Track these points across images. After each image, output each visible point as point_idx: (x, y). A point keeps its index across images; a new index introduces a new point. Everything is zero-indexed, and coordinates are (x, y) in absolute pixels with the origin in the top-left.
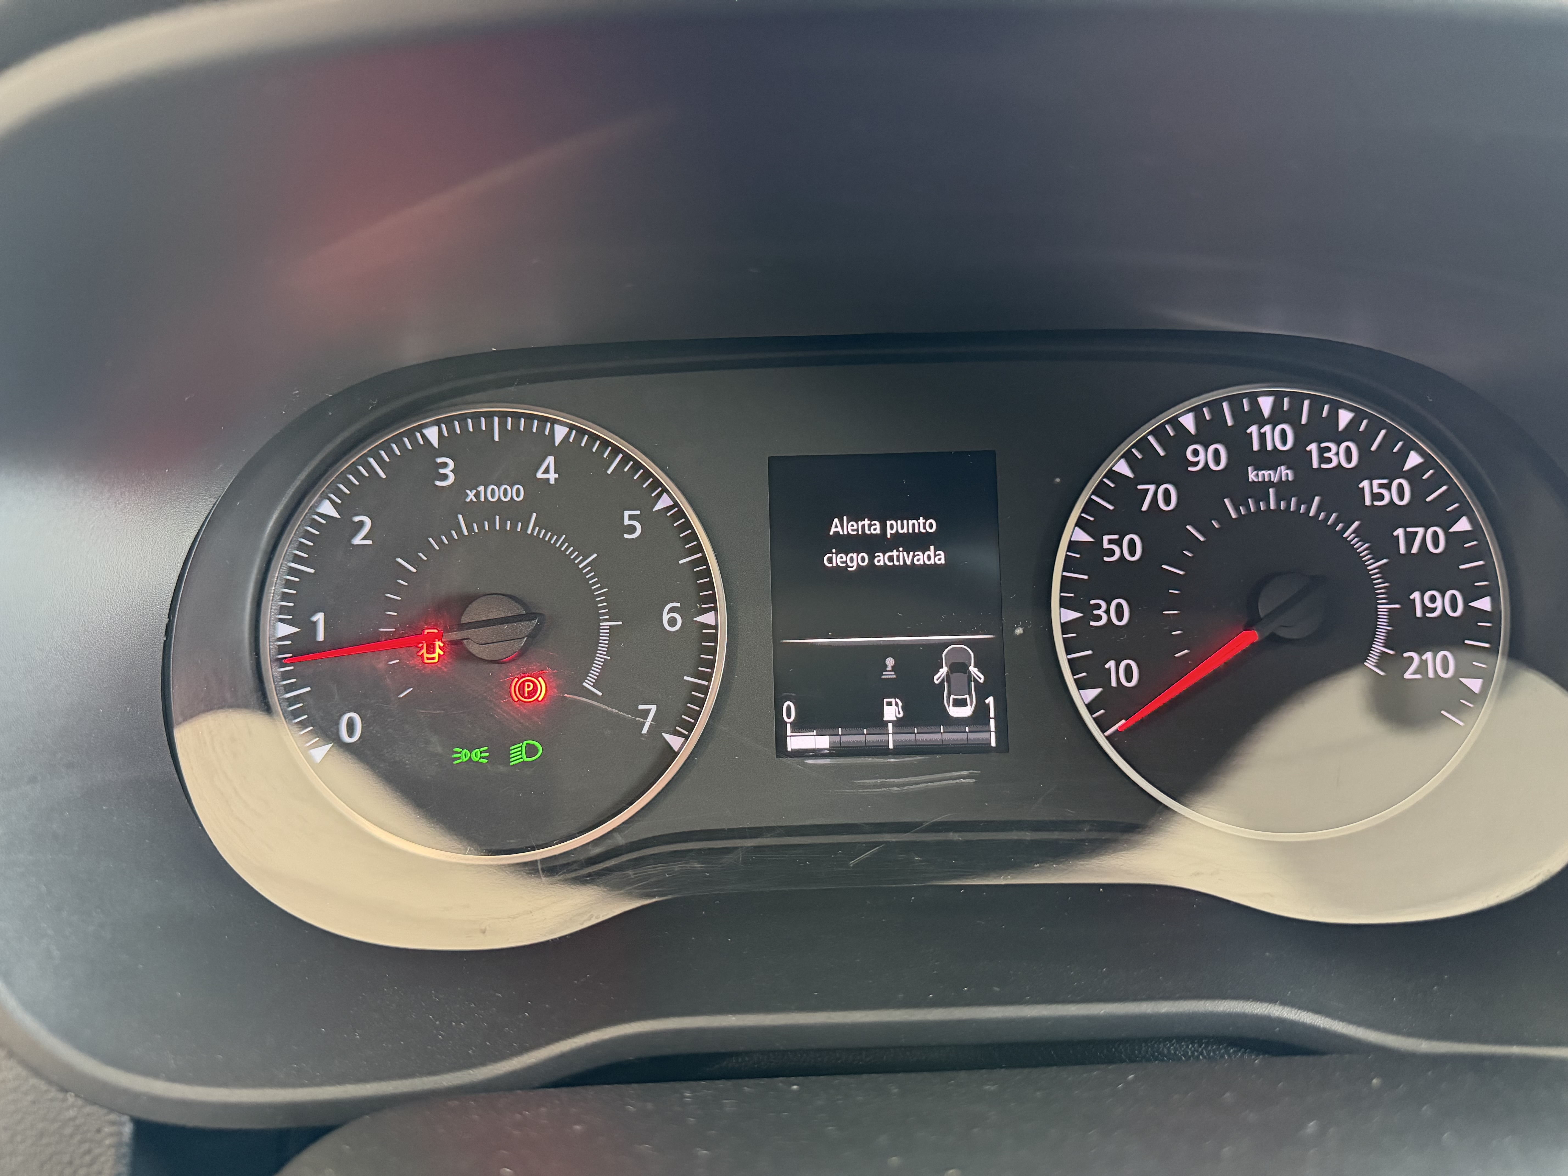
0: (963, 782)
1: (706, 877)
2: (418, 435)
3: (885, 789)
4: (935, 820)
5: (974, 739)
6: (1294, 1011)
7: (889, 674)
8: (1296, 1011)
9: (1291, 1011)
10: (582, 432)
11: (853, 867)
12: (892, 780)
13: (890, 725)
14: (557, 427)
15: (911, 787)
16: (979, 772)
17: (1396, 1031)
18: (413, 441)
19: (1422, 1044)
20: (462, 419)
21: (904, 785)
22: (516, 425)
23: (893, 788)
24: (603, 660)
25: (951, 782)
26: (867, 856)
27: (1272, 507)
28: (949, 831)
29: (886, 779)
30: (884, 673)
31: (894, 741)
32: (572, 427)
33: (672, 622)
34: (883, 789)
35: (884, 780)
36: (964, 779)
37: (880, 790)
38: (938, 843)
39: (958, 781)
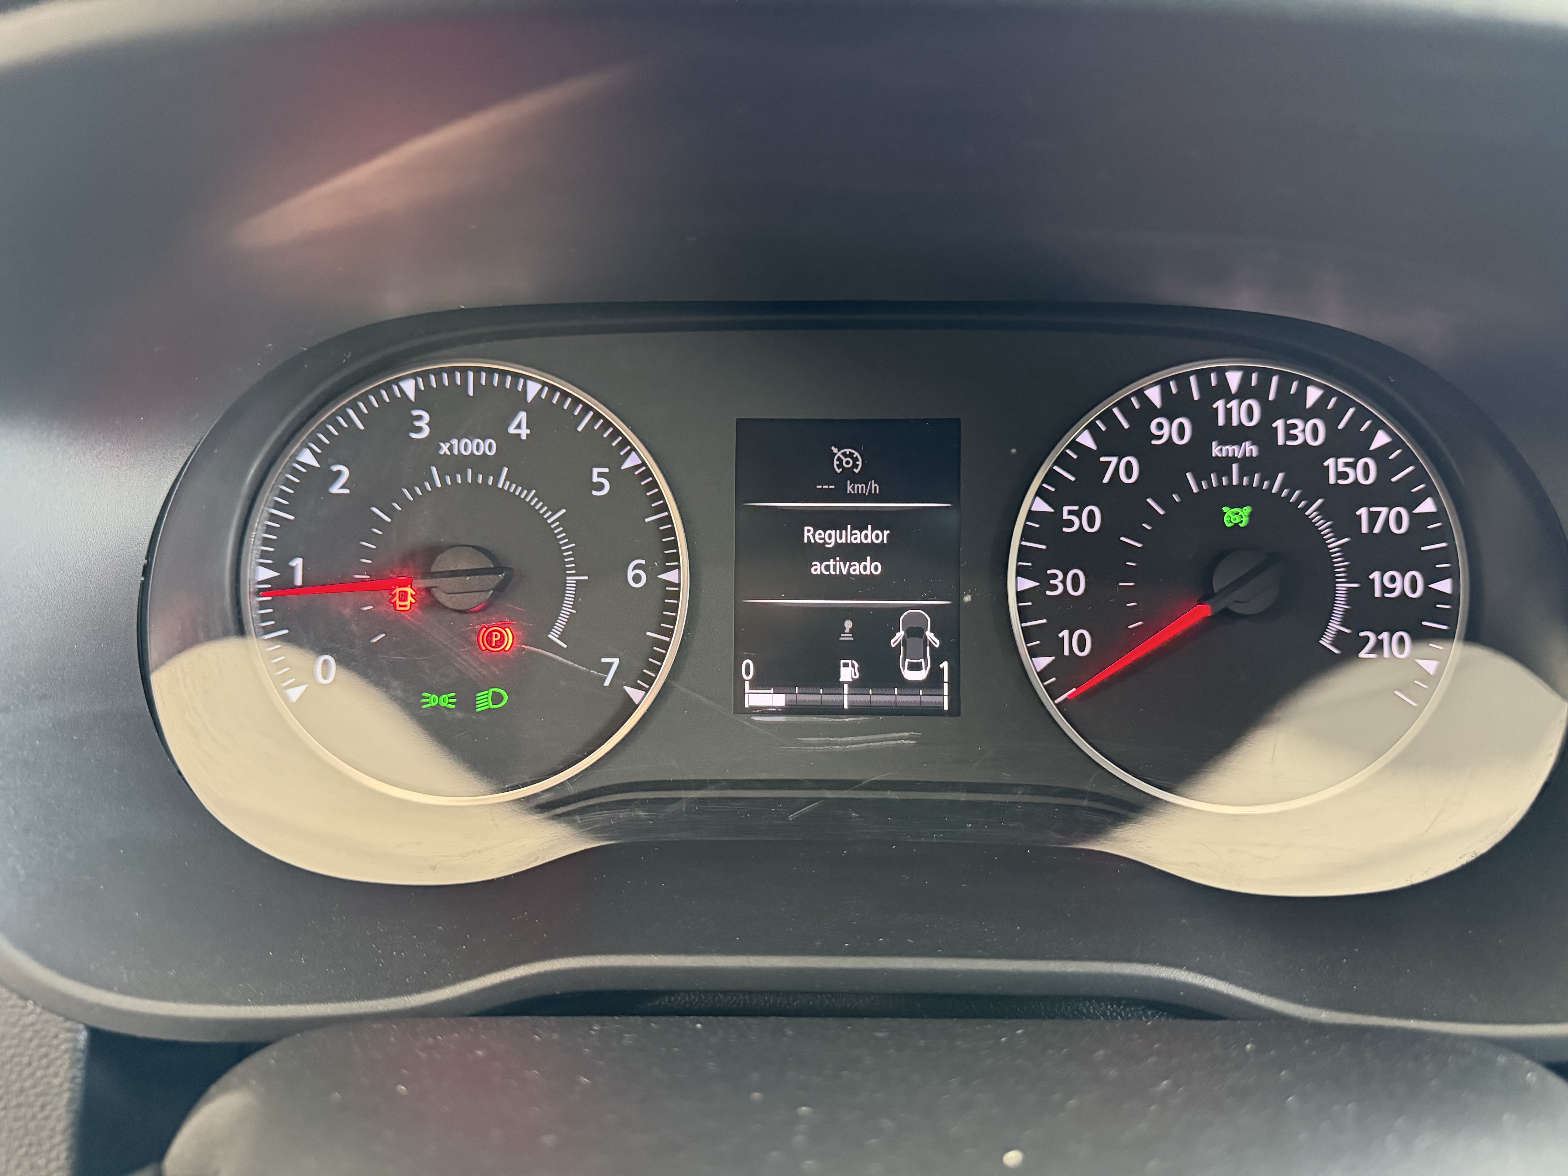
0: (904, 743)
1: (650, 824)
2: (395, 388)
3: (828, 747)
4: (873, 779)
5: (927, 702)
6: (1199, 976)
7: (846, 637)
8: (1201, 976)
9: (1197, 976)
10: (553, 389)
11: (793, 820)
12: (835, 739)
13: (846, 686)
14: (529, 383)
15: (853, 746)
16: (920, 734)
17: (1299, 1000)
18: (391, 394)
19: (1322, 1014)
20: (438, 373)
21: (847, 744)
22: (490, 380)
23: (835, 747)
24: (569, 613)
25: (892, 742)
26: (807, 811)
27: (1235, 482)
28: (886, 789)
29: (830, 738)
30: (842, 635)
31: (849, 701)
32: (544, 384)
33: (637, 578)
34: (826, 747)
35: (828, 739)
36: (904, 740)
37: (823, 748)
38: (876, 801)
39: (899, 742)
